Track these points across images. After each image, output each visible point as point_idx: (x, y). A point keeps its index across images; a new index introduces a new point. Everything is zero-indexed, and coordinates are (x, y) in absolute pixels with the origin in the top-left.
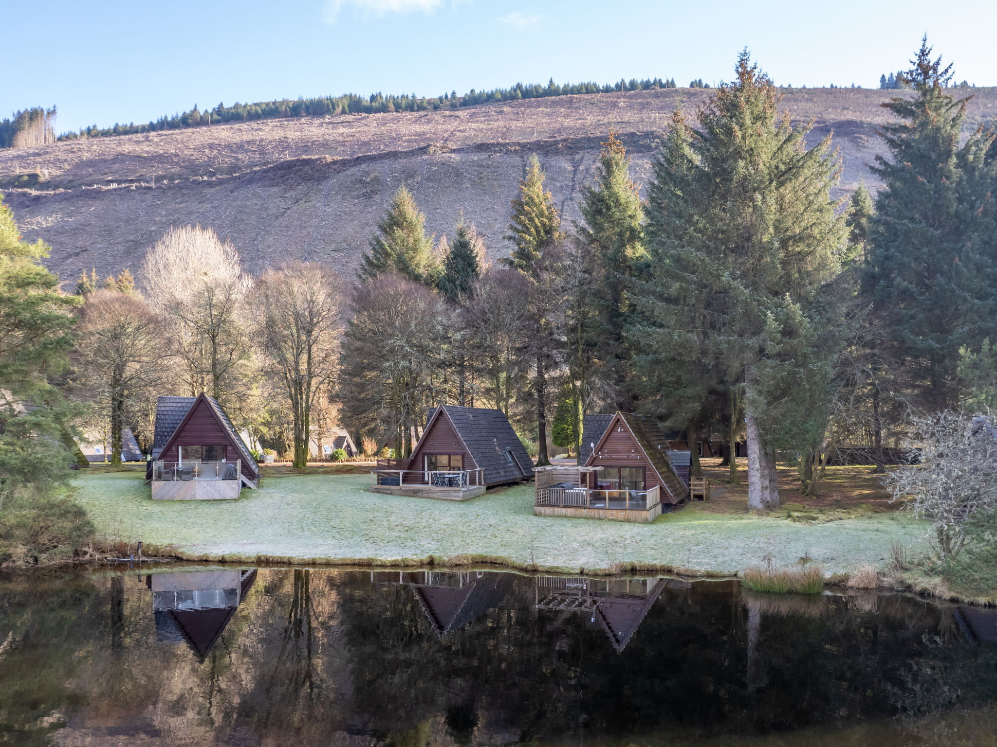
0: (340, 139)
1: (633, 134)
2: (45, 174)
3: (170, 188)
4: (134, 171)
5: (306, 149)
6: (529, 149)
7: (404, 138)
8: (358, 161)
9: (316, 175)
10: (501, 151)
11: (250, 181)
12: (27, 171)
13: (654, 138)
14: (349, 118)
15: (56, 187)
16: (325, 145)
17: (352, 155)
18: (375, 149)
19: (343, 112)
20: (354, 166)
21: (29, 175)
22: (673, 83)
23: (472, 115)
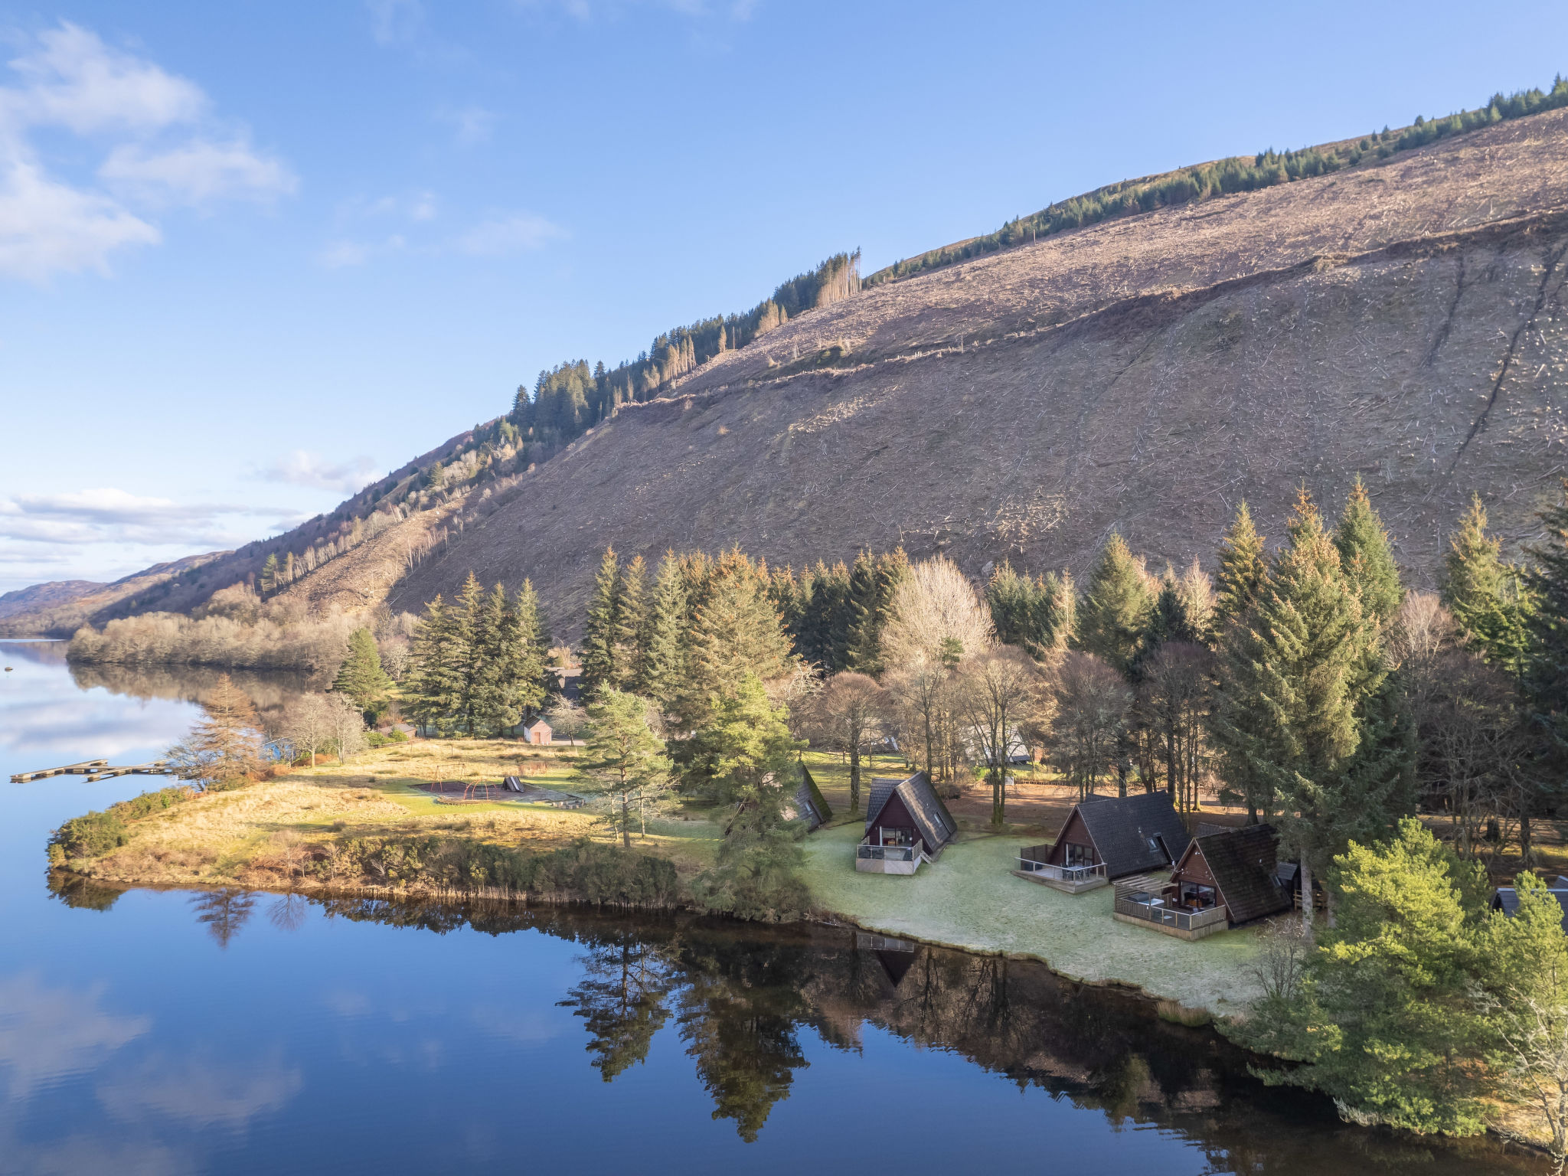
0: (1197, 252)
2: (847, 345)
3: (981, 351)
4: (942, 331)
5: (1150, 275)
6: (1476, 242)
7: (1289, 241)
8: (1216, 292)
9: (1159, 319)
10: (1426, 253)
11: (1076, 335)
12: (830, 344)
14: (1221, 203)
15: (859, 362)
16: (1177, 267)
17: (1210, 281)
18: (1242, 268)
19: (1215, 194)
20: (1211, 298)
21: (831, 350)
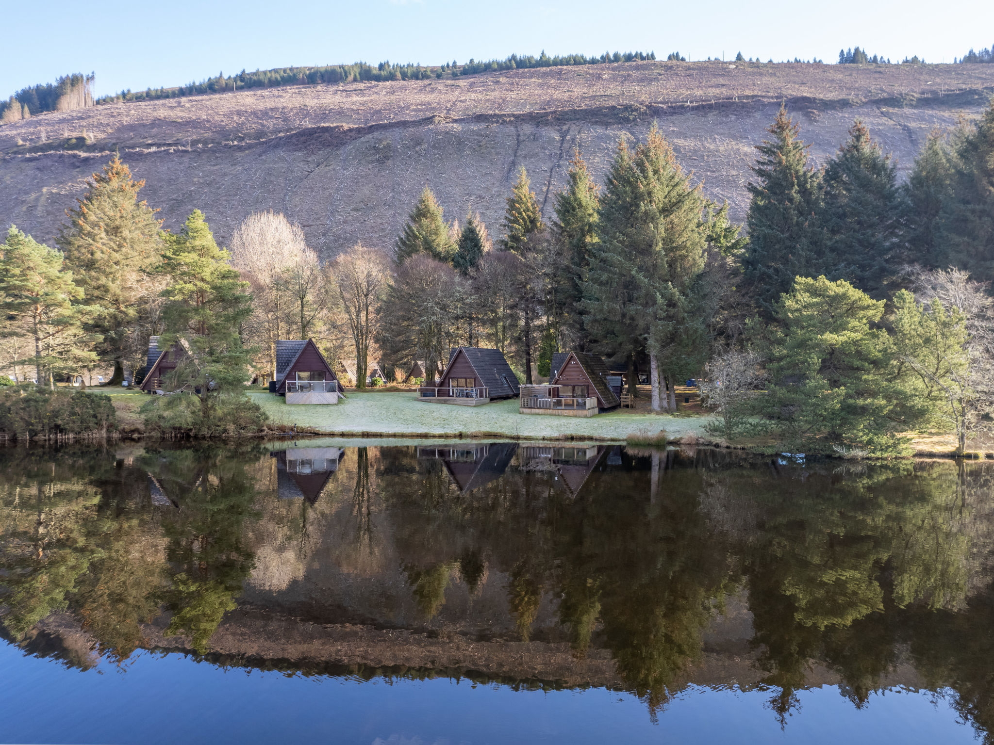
0: (354, 107)
1: (614, 107)
2: (91, 137)
3: (204, 151)
4: (172, 136)
5: (324, 116)
6: (523, 120)
7: (412, 108)
8: (371, 129)
9: (335, 141)
10: (498, 121)
11: (276, 146)
12: (76, 134)
14: (361, 86)
15: (103, 150)
16: (341, 113)
17: (366, 123)
18: (386, 118)
19: (355, 80)
20: (368, 133)
21: (77, 138)
22: (652, 56)
23: (472, 85)
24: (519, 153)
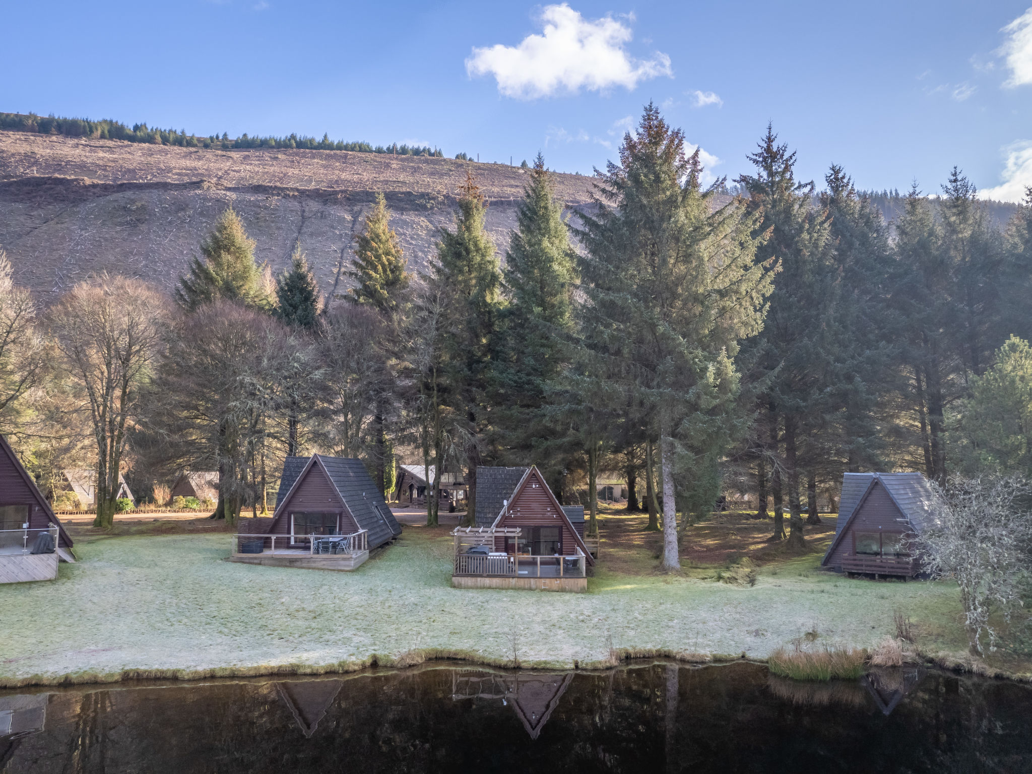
0: (100, 163)
1: (409, 193)
5: (59, 167)
6: (308, 196)
7: (174, 171)
8: (122, 187)
9: (72, 196)
10: (278, 195)
13: (430, 199)
14: (110, 143)
16: (82, 167)
17: (114, 181)
18: (142, 178)
19: (103, 137)
20: (118, 192)
23: (246, 158)
24: (304, 230)
